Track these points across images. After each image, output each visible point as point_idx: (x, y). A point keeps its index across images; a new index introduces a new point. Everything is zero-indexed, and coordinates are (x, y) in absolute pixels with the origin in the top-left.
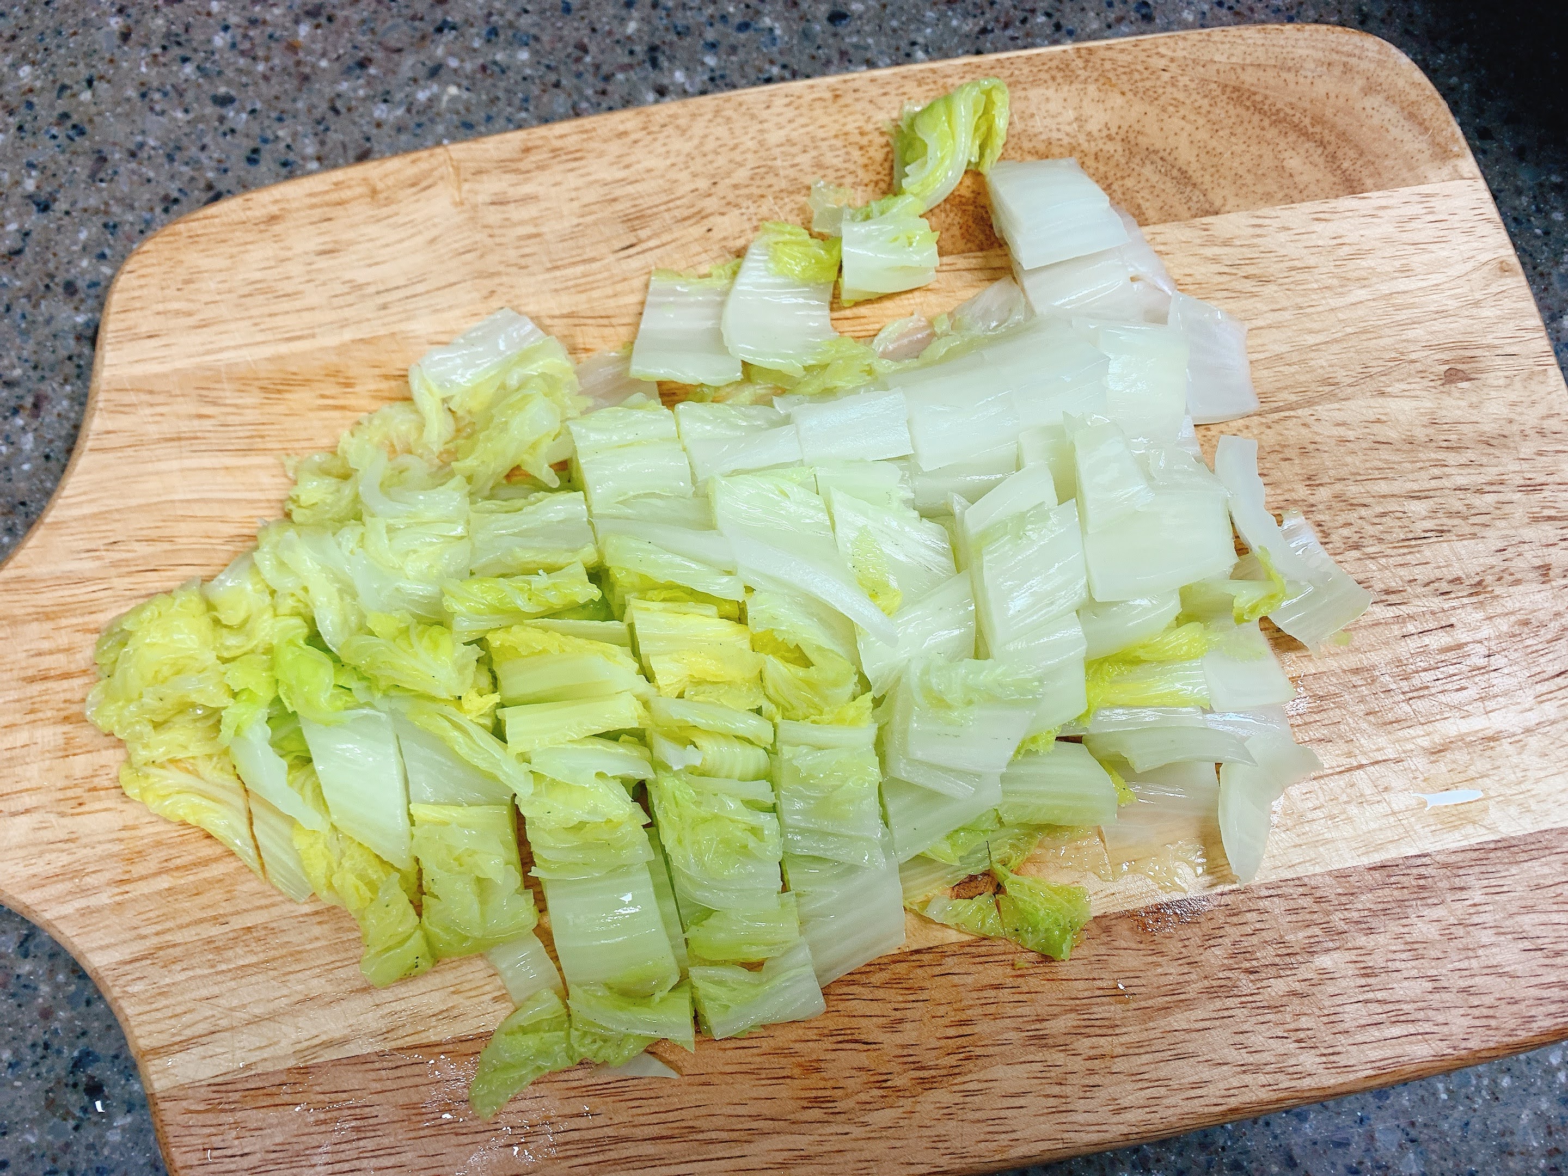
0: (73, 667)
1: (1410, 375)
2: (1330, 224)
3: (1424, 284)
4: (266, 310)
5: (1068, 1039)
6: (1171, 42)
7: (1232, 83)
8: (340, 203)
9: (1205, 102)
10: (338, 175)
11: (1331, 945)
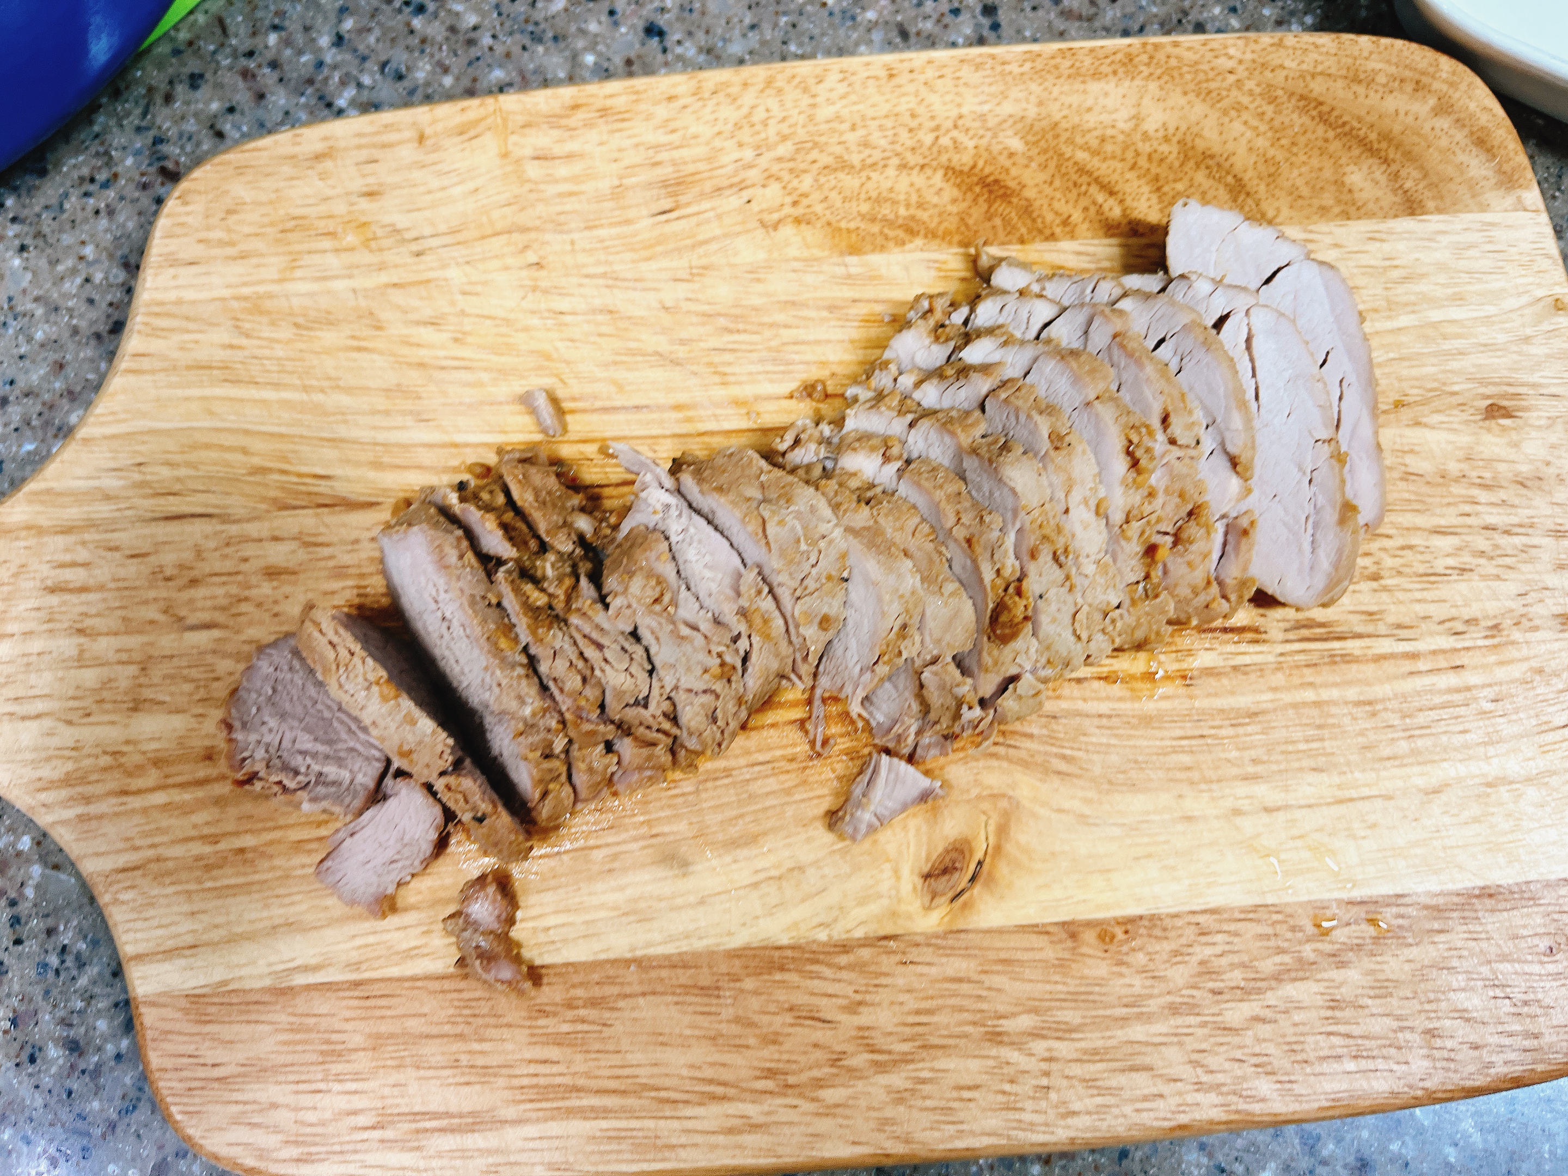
0: (92, 582)
1: (1451, 407)
2: (1385, 245)
3: (1476, 314)
4: (305, 247)
5: (1024, 1039)
6: (1241, 43)
7: (1299, 91)
8: (389, 146)
9: (1269, 109)
10: (386, 117)
11: (1301, 974)
